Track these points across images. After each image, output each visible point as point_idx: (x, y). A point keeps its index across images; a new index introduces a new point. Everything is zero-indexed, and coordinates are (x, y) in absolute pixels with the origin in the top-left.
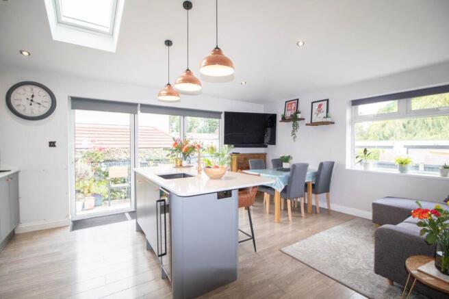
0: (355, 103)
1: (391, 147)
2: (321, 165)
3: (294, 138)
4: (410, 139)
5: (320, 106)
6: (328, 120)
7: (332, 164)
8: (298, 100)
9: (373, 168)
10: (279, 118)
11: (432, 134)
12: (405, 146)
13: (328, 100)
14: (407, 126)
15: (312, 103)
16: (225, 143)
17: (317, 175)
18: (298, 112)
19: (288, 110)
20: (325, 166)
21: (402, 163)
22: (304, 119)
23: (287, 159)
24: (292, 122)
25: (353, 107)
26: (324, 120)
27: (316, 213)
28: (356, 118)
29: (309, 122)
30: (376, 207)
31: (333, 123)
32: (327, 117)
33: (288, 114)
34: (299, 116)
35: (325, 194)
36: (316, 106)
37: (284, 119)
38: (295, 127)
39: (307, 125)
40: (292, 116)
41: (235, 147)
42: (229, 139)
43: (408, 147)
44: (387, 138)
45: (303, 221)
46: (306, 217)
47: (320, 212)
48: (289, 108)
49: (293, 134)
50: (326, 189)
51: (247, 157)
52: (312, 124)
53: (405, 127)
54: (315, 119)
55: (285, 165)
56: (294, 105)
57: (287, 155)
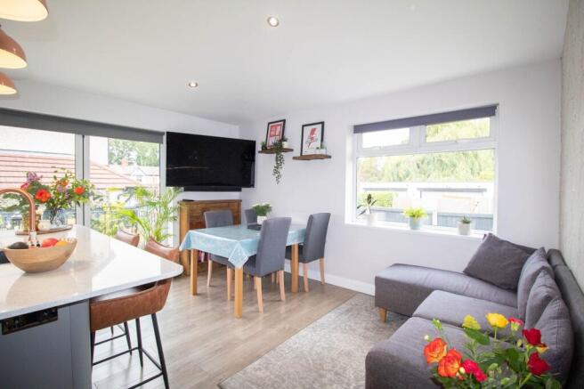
0: (359, 129)
1: (405, 190)
2: (311, 218)
3: (278, 178)
4: (424, 181)
5: (313, 131)
6: (323, 152)
7: (328, 216)
8: (284, 121)
9: (379, 222)
10: (259, 147)
11: (444, 176)
12: (419, 189)
13: (323, 123)
14: (421, 166)
15: (303, 126)
16: (169, 183)
17: (306, 234)
18: (283, 139)
19: (271, 136)
20: (316, 221)
21: (414, 216)
22: (292, 150)
23: (263, 210)
24: (275, 155)
25: (356, 134)
26: (318, 152)
27: (304, 291)
28: (359, 151)
29: (299, 155)
30: (380, 282)
31: (330, 157)
32: (322, 147)
33: (272, 141)
34: (285, 145)
35: (318, 260)
36: (308, 130)
37: (265, 149)
38: (279, 161)
39: (294, 158)
40: (275, 144)
41: (185, 190)
42: (175, 178)
43: (422, 190)
44: (400, 180)
45: (283, 308)
46: (288, 300)
47: (310, 289)
48: (273, 133)
49: (276, 171)
50: (319, 254)
51: (207, 206)
52: (303, 158)
53: (419, 167)
54: (307, 151)
55: (261, 220)
56: (279, 129)
57: (264, 204)
